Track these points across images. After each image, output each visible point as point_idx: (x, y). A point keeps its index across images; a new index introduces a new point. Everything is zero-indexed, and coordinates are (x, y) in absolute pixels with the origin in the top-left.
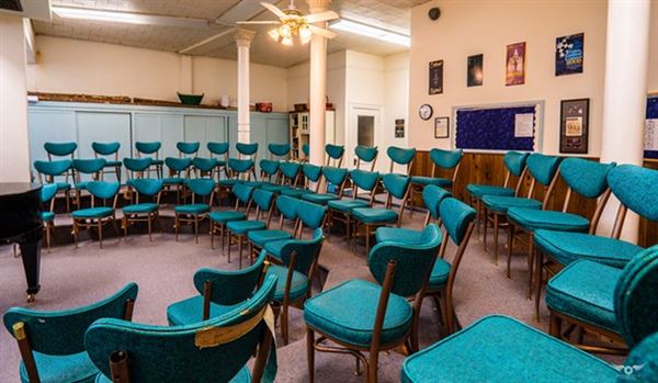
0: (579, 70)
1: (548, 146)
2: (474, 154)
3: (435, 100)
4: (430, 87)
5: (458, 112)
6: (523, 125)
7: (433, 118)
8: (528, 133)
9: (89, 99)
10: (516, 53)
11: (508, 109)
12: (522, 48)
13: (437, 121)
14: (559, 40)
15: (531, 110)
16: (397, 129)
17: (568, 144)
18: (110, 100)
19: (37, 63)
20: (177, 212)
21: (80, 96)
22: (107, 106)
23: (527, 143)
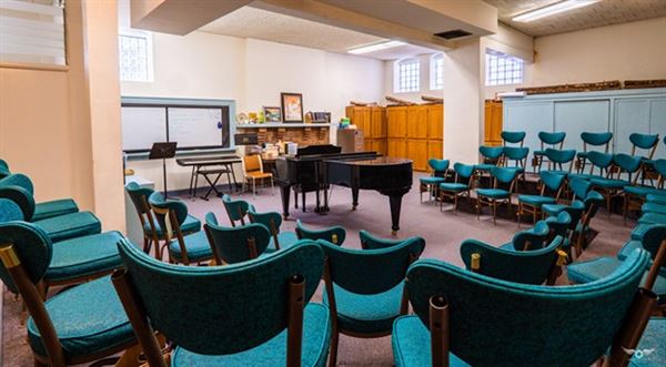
9: (572, 88)
18: (592, 87)
19: (534, 62)
20: (520, 200)
21: (563, 87)
22: (588, 94)
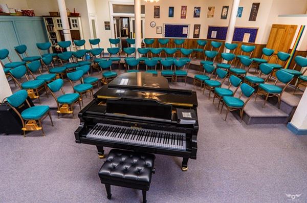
0: (199, 17)
1: (191, 36)
2: (170, 39)
3: (156, 20)
4: (155, 15)
5: (166, 25)
6: (185, 31)
7: (156, 27)
8: (186, 33)
10: (184, 9)
11: (181, 26)
12: (185, 7)
13: (157, 28)
14: (195, 8)
15: (187, 26)
16: (106, 26)
17: (195, 36)
23: (186, 35)
